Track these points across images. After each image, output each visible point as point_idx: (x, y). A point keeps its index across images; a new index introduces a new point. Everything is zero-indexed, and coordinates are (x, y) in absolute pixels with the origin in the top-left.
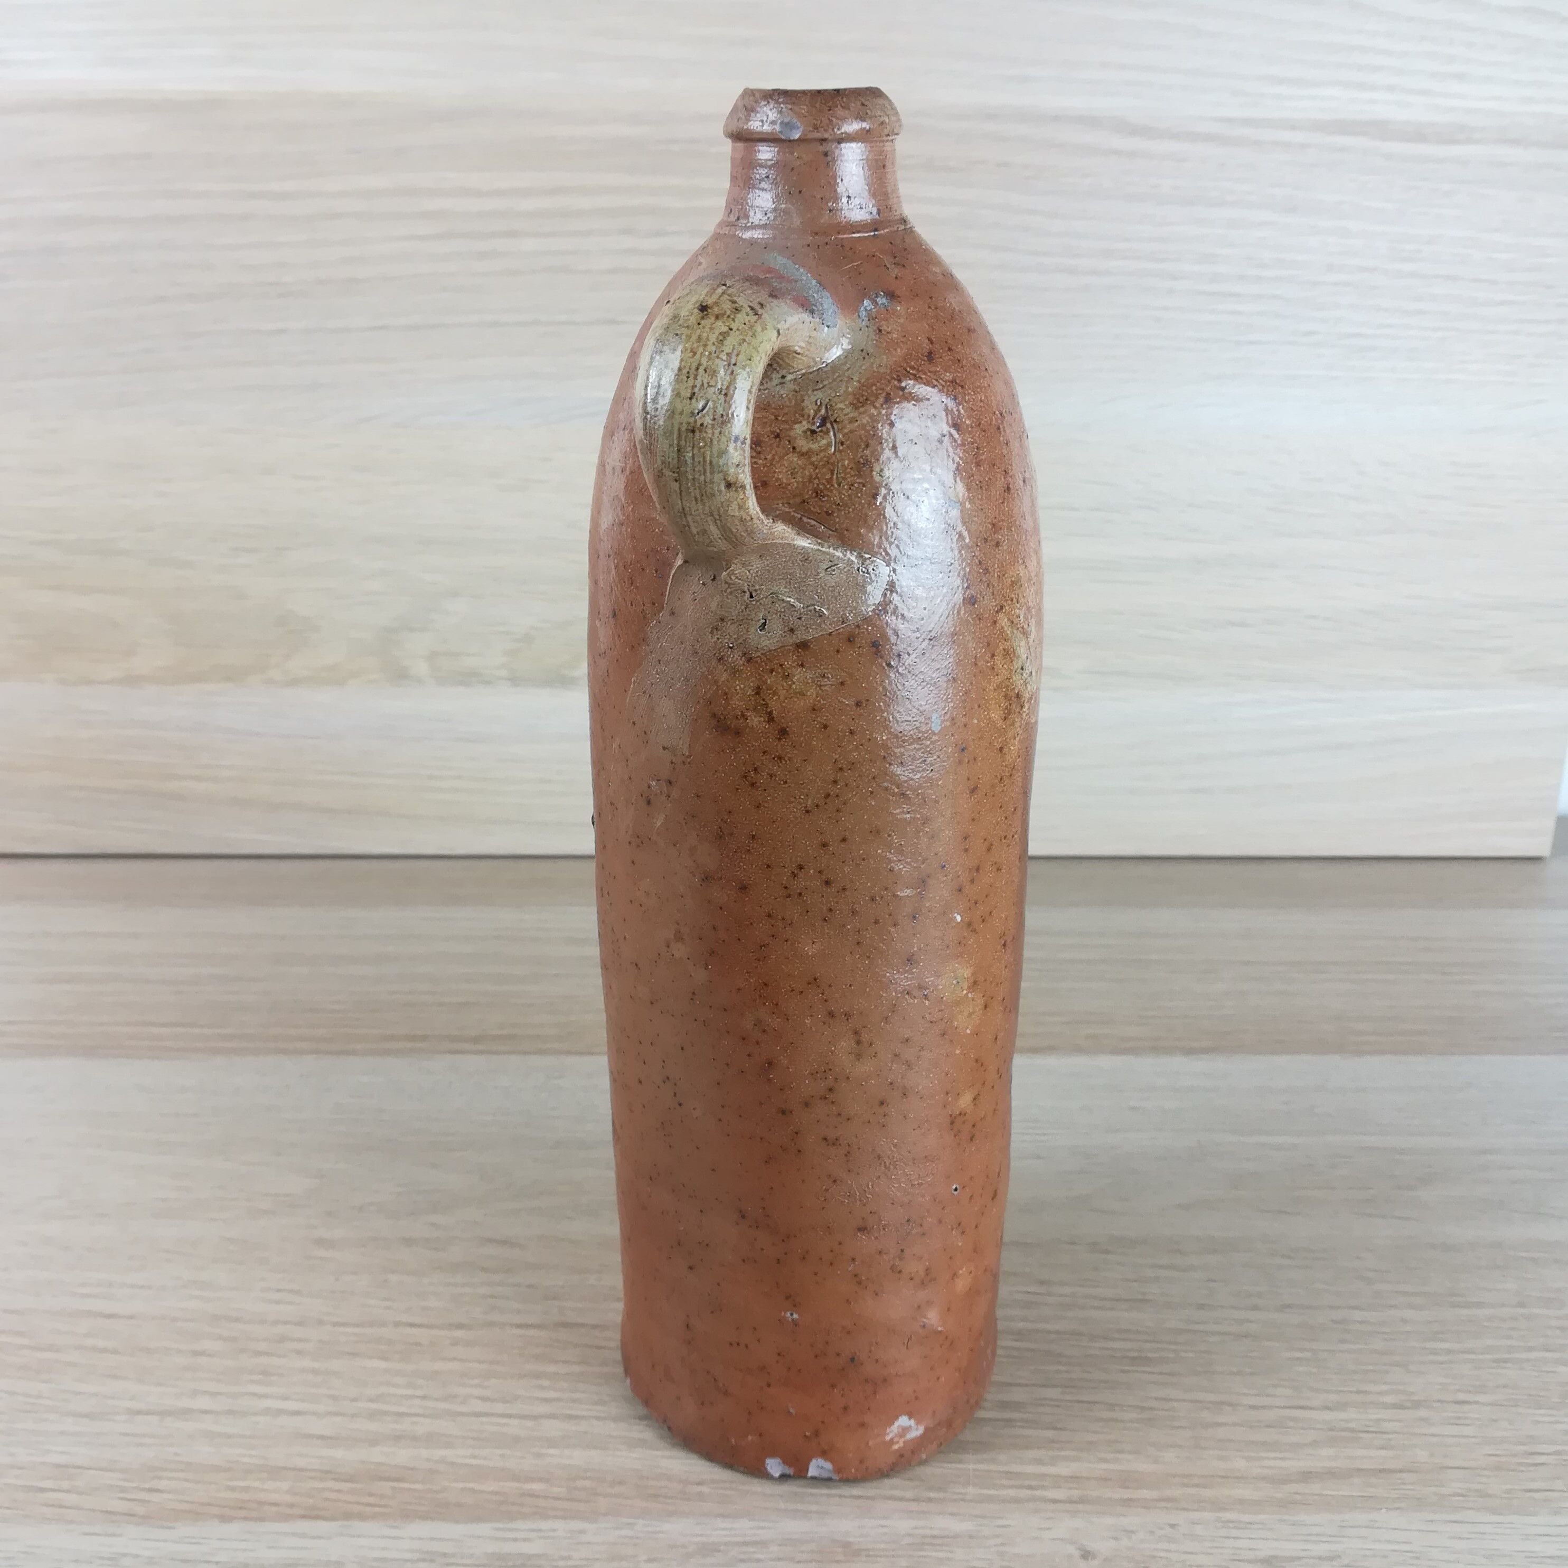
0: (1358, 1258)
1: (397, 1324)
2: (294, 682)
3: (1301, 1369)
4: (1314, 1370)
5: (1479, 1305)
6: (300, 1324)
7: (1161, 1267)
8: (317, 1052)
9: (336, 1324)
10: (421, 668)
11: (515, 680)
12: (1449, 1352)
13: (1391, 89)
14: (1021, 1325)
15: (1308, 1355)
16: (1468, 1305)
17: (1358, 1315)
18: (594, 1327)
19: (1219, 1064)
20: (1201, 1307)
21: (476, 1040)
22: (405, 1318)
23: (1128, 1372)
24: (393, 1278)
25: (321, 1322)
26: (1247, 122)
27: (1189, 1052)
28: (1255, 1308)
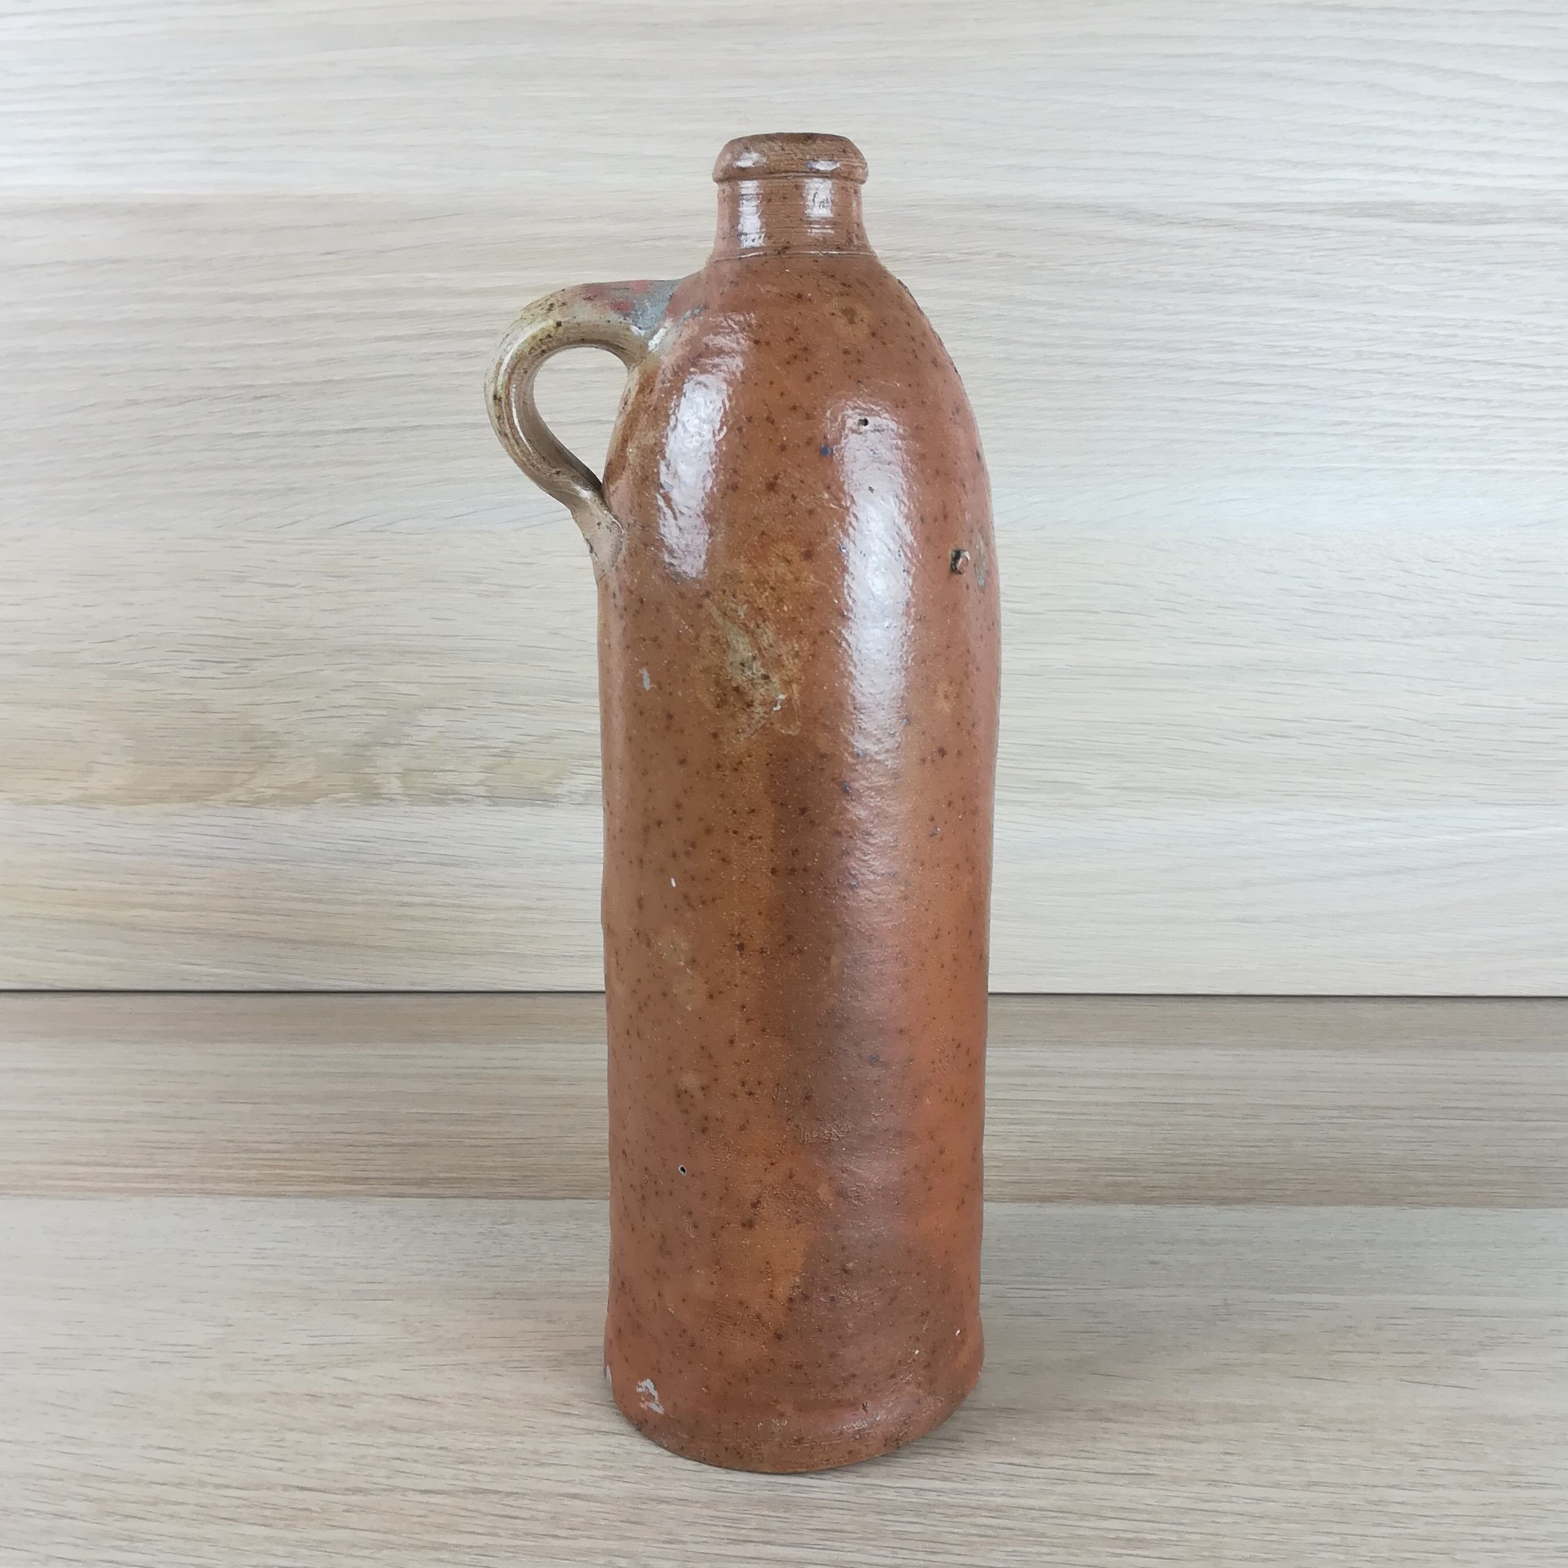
0: (1402, 1431)
1: (286, 1488)
2: (258, 802)
3: (1325, 1555)
4: (1342, 1557)
5: (1543, 1485)
6: (179, 1485)
7: (1169, 1437)
8: (246, 1194)
9: (218, 1486)
10: (394, 786)
11: (495, 799)
12: (1504, 1539)
13: (1414, 169)
14: (1000, 1500)
15: (1337, 1539)
16: (1529, 1486)
17: (1398, 1495)
18: (509, 1494)
19: (1255, 1215)
20: (1212, 1483)
21: (422, 1182)
22: (297, 1481)
23: (1121, 1555)
24: (289, 1436)
25: (202, 1484)
26: (1261, 207)
27: (1223, 1201)
28: (1277, 1485)
